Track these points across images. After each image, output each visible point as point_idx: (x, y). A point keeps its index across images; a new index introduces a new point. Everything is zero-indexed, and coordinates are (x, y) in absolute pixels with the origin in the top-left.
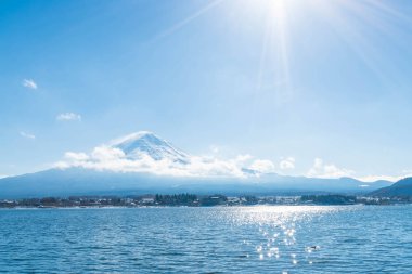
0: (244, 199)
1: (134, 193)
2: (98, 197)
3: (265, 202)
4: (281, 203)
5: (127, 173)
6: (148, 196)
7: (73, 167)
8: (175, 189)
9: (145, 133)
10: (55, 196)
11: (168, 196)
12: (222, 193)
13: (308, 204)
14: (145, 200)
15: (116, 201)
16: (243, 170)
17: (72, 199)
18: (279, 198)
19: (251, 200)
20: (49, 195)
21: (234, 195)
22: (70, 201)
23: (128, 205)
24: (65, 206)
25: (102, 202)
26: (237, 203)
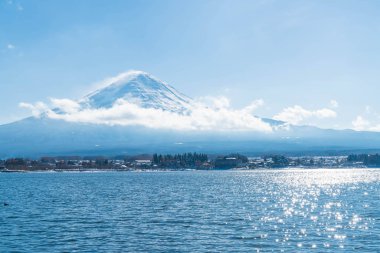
0: (270, 160)
1: (125, 153)
2: (78, 158)
3: (298, 164)
4: (320, 165)
5: (115, 126)
6: (144, 157)
8: (179, 147)
9: (138, 72)
10: (24, 157)
11: (169, 157)
12: (241, 153)
13: (357, 166)
14: (139, 162)
15: (102, 163)
16: (265, 120)
17: (43, 160)
18: (317, 158)
19: (279, 161)
20: (12, 156)
21: (256, 155)
22: (42, 164)
23: (118, 168)
24: (37, 169)
25: (84, 164)
26: (261, 165)
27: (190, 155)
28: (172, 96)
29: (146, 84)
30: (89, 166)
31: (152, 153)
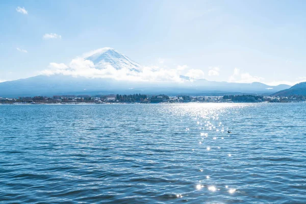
0: (181, 98)
1: (101, 94)
2: (74, 96)
3: (196, 100)
4: (208, 101)
6: (111, 96)
7: (56, 75)
8: (131, 91)
9: (108, 48)
11: (125, 96)
12: (165, 94)
13: (228, 101)
14: (109, 99)
15: (88, 99)
16: (181, 77)
17: (55, 97)
18: (207, 97)
19: (186, 98)
20: (38, 95)
21: (174, 95)
22: (54, 99)
23: (96, 102)
24: (51, 102)
25: (77, 99)
26: (176, 101)
27: (137, 95)
28: (127, 62)
29: (112, 55)
30: (80, 101)
31: (116, 94)
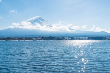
0: (70, 38)
1: (35, 36)
2: (23, 37)
3: (76, 39)
4: (82, 39)
5: (33, 30)
6: (40, 37)
7: (15, 28)
8: (48, 35)
9: (38, 17)
10: (10, 37)
11: (46, 37)
12: (63, 36)
13: (90, 40)
14: (39, 38)
15: (30, 39)
16: (70, 29)
17: (15, 38)
19: (72, 38)
20: (8, 37)
21: (67, 37)
22: (15, 39)
23: (33, 40)
24: (13, 40)
25: (25, 39)
26: (68, 39)
27: (51, 37)
28: (46, 22)
29: (40, 20)
31: (42, 36)
